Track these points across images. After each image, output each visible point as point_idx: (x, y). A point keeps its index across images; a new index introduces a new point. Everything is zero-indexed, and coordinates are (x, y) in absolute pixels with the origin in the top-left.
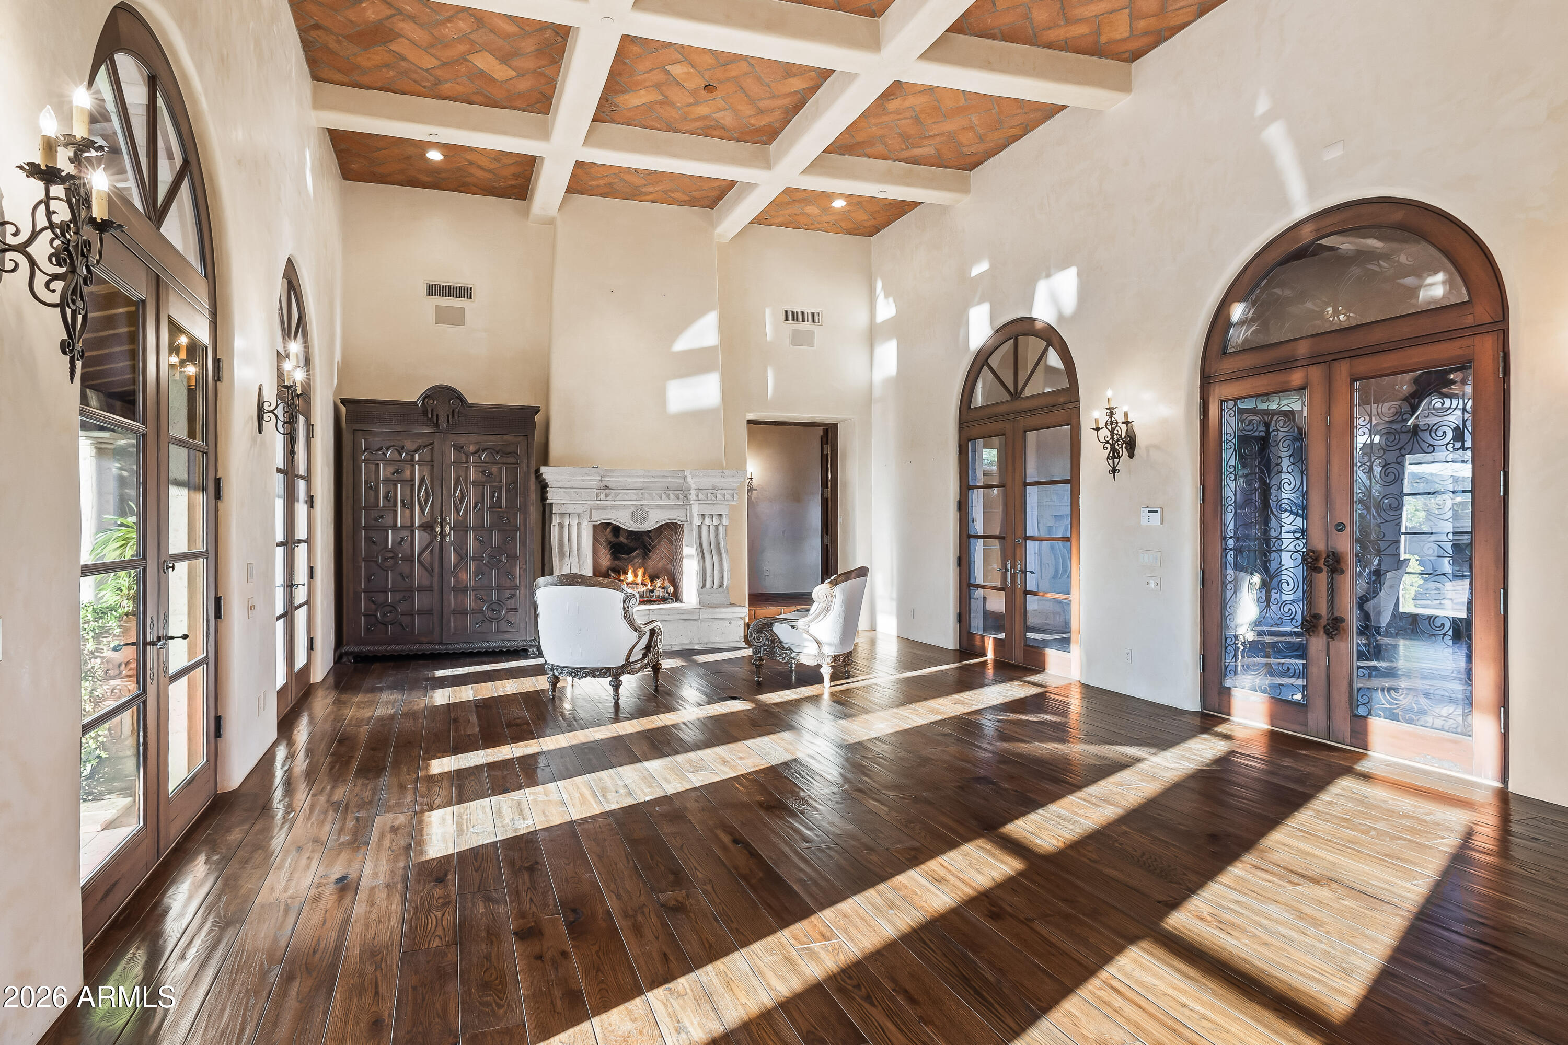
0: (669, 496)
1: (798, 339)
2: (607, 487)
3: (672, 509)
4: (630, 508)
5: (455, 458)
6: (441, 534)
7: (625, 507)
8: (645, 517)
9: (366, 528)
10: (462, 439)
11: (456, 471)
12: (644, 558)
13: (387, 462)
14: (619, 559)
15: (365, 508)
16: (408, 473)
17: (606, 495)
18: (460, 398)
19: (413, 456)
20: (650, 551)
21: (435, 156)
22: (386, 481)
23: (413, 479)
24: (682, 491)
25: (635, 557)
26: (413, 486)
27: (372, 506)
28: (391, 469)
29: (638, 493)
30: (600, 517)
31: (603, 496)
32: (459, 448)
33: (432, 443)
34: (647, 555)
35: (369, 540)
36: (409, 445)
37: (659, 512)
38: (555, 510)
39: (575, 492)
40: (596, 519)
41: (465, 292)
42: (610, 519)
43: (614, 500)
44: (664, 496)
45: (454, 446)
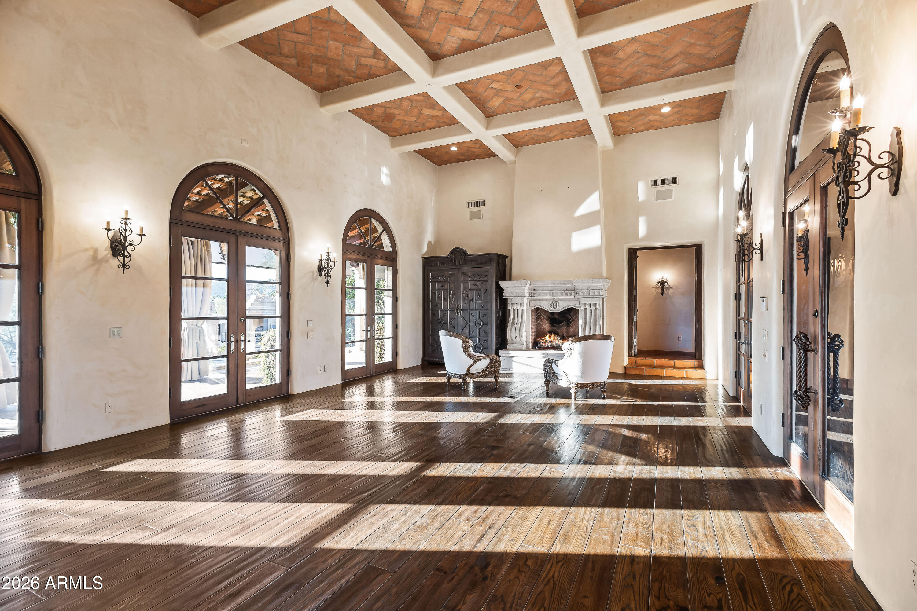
0: (566, 294)
1: (659, 196)
2: (535, 290)
3: (571, 300)
4: (549, 300)
5: (463, 279)
6: (457, 312)
7: (546, 300)
8: (557, 305)
9: (432, 310)
10: (465, 271)
11: (463, 285)
12: (568, 327)
13: (439, 282)
14: (554, 326)
15: (431, 301)
16: (446, 286)
17: (534, 294)
18: (464, 253)
19: (448, 279)
20: (570, 323)
21: (454, 149)
22: (438, 290)
23: (448, 289)
24: (573, 291)
25: (562, 326)
26: (448, 292)
27: (433, 301)
28: (440, 285)
29: (550, 293)
30: (535, 305)
31: (532, 294)
32: (464, 274)
33: (455, 273)
34: (569, 325)
35: (432, 314)
36: (446, 274)
37: (565, 302)
38: (509, 301)
39: (516, 293)
40: (532, 306)
41: (482, 203)
42: (539, 306)
43: (538, 296)
44: (564, 294)
45: (463, 274)
